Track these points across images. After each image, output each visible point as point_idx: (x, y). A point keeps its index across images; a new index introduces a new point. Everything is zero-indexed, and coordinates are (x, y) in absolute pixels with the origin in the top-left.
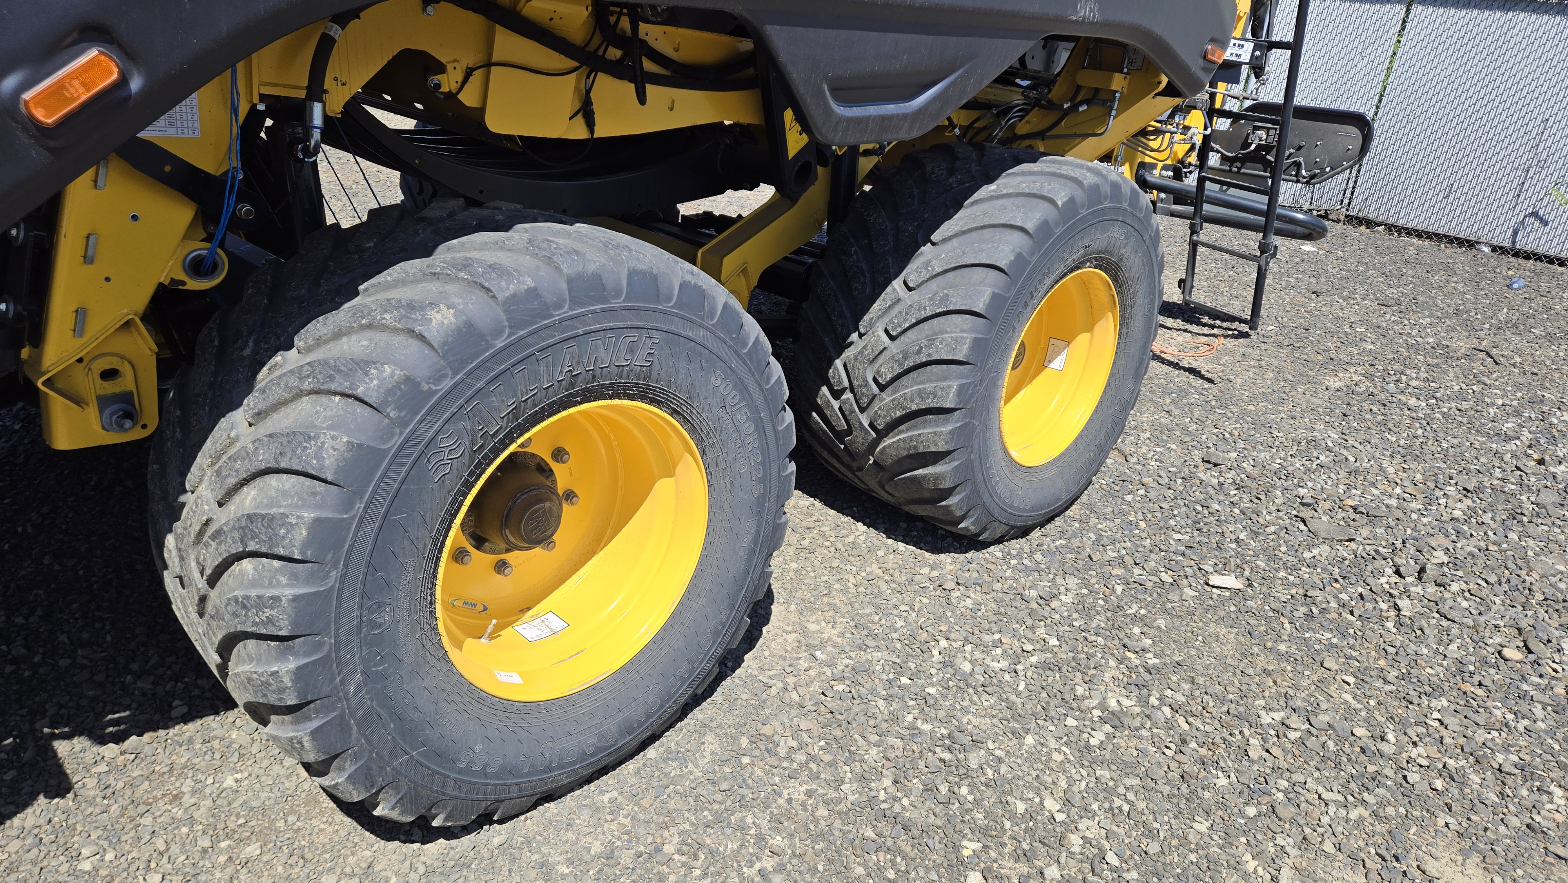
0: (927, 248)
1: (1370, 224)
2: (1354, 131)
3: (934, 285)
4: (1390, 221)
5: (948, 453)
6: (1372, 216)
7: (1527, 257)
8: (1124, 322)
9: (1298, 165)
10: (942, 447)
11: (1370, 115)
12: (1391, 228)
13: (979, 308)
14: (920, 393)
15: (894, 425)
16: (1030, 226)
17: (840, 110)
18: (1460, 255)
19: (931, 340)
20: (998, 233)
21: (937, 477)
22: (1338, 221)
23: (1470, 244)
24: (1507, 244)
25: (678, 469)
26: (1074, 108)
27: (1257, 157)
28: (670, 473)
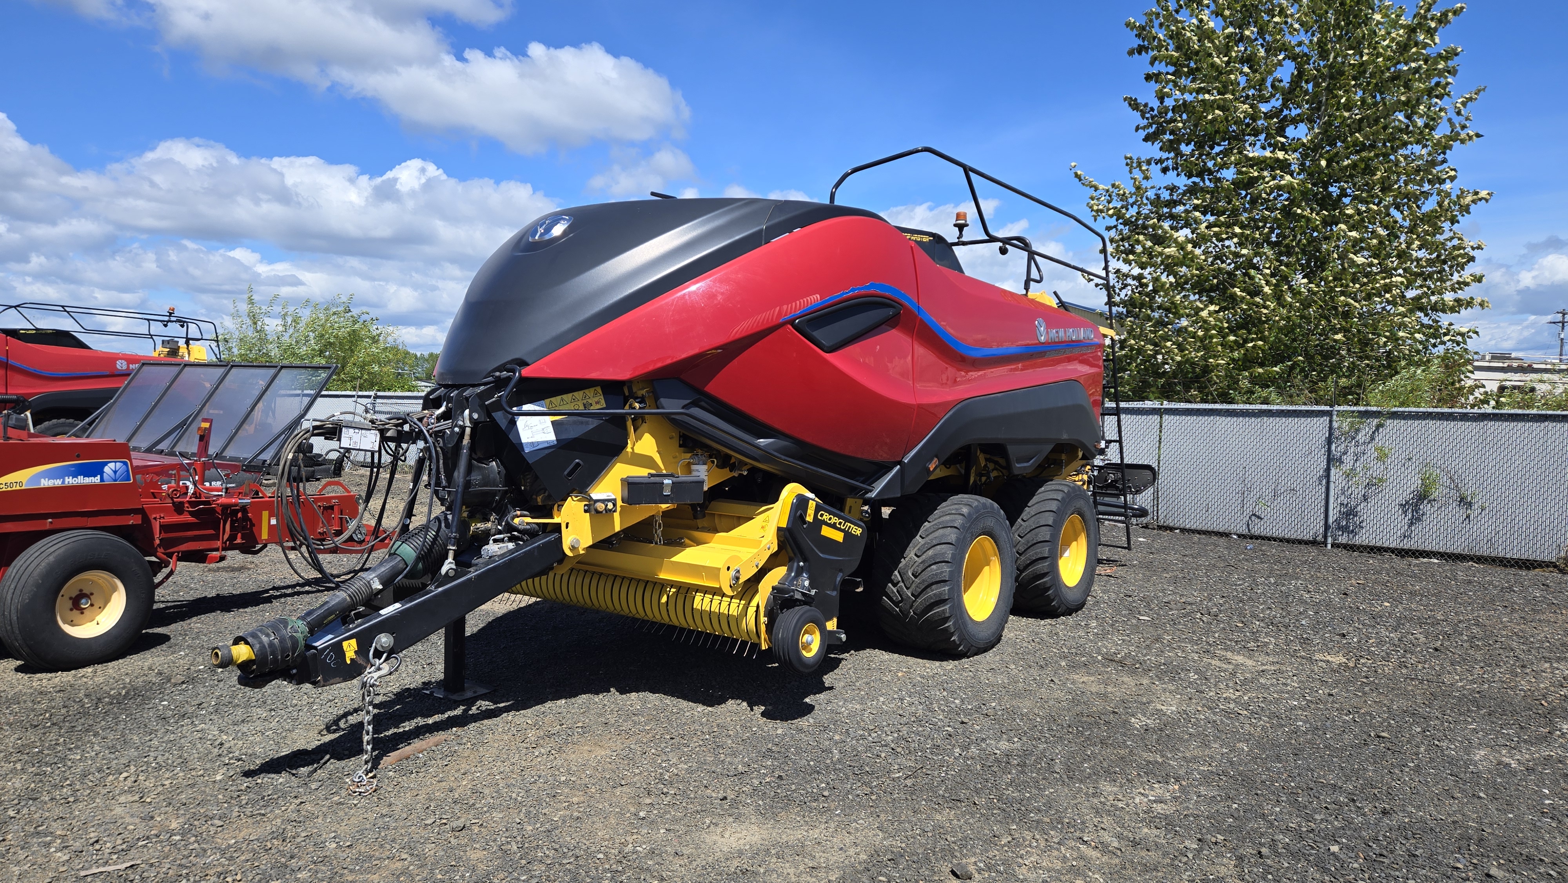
0: (1027, 508)
1: (1172, 529)
2: (1148, 472)
3: (1033, 519)
4: (1182, 526)
5: (1047, 573)
6: (1171, 525)
7: (1257, 539)
8: (1088, 536)
9: (1130, 487)
10: (1046, 571)
11: (1155, 465)
12: (1183, 530)
13: (1050, 523)
14: (1036, 553)
15: (1027, 567)
16: (1059, 498)
17: (1017, 465)
18: (1222, 541)
19: (1037, 535)
20: (1050, 502)
21: (1045, 583)
22: (1154, 529)
23: (1226, 535)
24: (1246, 532)
25: (991, 563)
26: (1049, 466)
27: (1112, 485)
28: (988, 565)
